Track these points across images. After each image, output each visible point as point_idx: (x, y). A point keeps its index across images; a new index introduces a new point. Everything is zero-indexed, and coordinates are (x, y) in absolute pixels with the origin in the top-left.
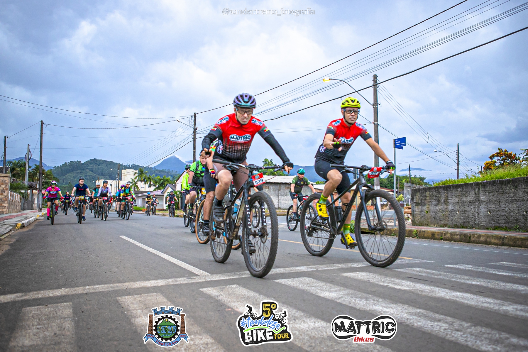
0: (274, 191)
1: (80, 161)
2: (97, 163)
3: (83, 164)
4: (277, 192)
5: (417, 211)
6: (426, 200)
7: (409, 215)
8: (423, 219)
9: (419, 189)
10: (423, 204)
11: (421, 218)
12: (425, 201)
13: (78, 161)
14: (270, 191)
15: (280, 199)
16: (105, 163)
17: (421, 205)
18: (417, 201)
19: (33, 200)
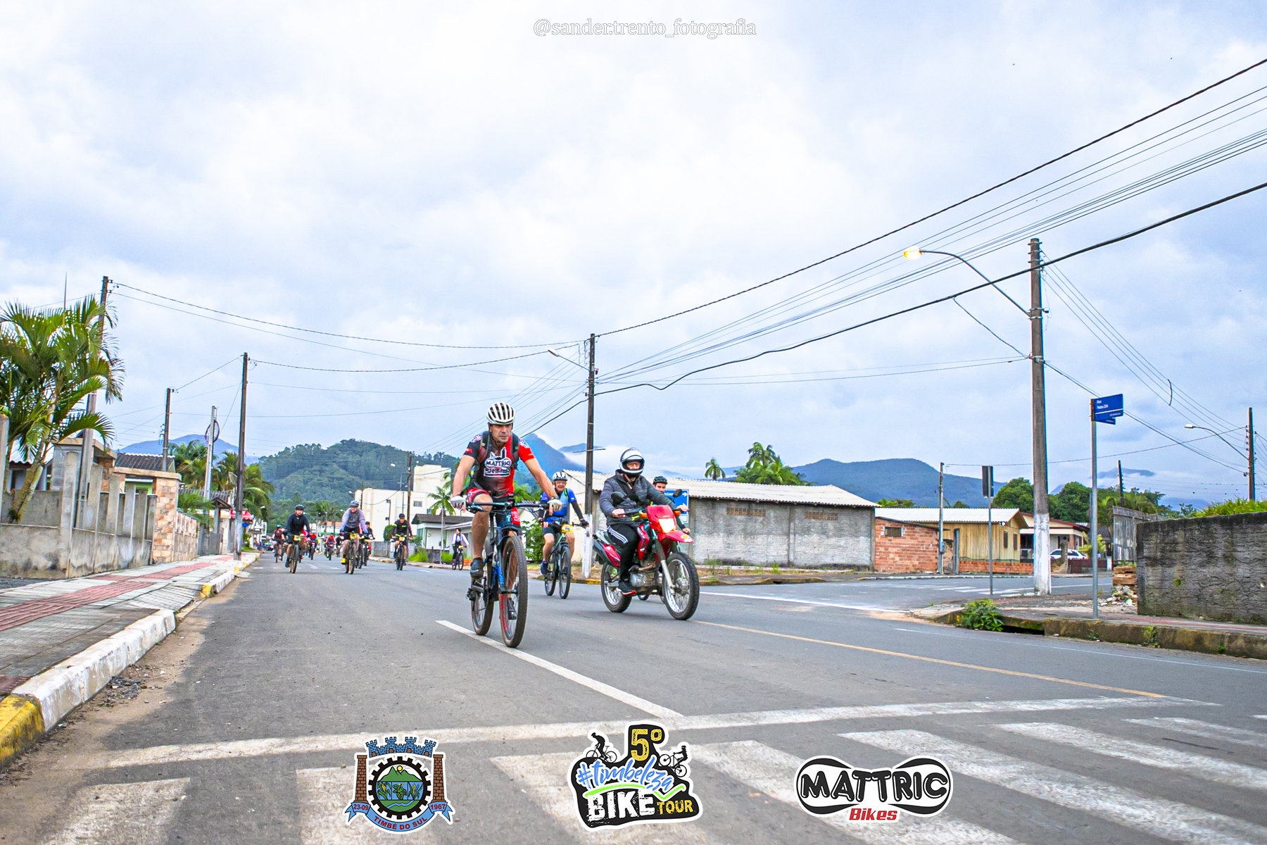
0: (776, 521)
1: (319, 445)
2: (358, 449)
3: (324, 452)
4: (785, 526)
5: (1151, 578)
6: (1176, 551)
7: (1127, 588)
8: (1166, 600)
9: (1156, 524)
10: (1167, 562)
11: (1163, 596)
12: (1173, 554)
13: (313, 445)
14: (769, 523)
15: (791, 541)
16: (374, 450)
17: (1163, 564)
18: (1152, 554)
19: (220, 533)
